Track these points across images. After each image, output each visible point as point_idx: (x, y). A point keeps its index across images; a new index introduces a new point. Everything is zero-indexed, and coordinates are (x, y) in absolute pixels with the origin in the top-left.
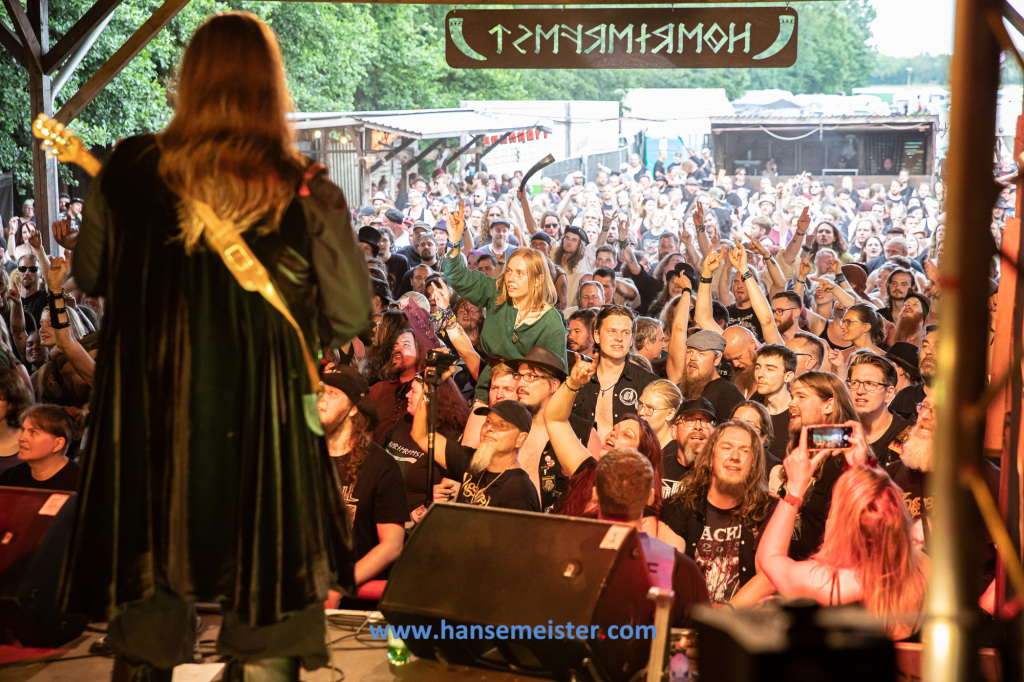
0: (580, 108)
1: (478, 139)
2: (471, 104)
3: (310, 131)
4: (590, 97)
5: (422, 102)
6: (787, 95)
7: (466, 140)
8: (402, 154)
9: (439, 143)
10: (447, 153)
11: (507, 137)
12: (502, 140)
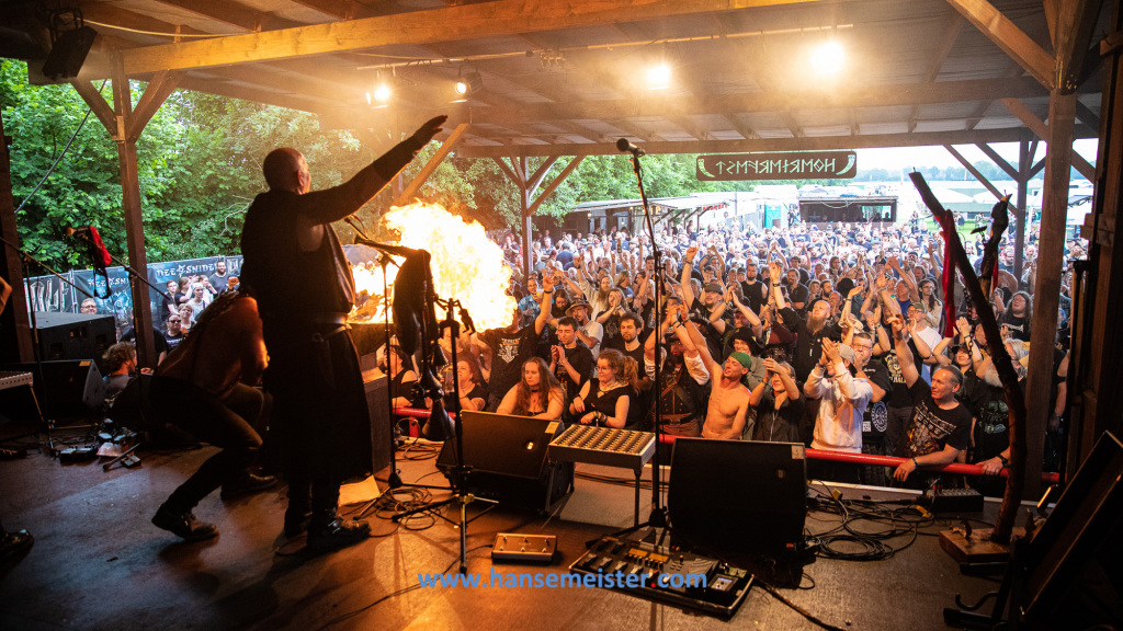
0: (740, 194)
1: (698, 209)
2: (695, 194)
3: (628, 208)
4: (742, 190)
5: (674, 193)
6: (820, 187)
7: (694, 209)
9: (684, 211)
10: (686, 215)
11: (709, 208)
12: (708, 209)
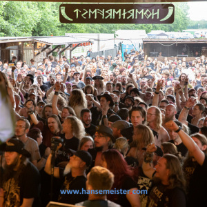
1: (70, 45)
2: (68, 34)
3: (17, 43)
4: (106, 32)
7: (67, 45)
8: (47, 50)
9: (58, 47)
10: (61, 50)
12: (78, 45)
